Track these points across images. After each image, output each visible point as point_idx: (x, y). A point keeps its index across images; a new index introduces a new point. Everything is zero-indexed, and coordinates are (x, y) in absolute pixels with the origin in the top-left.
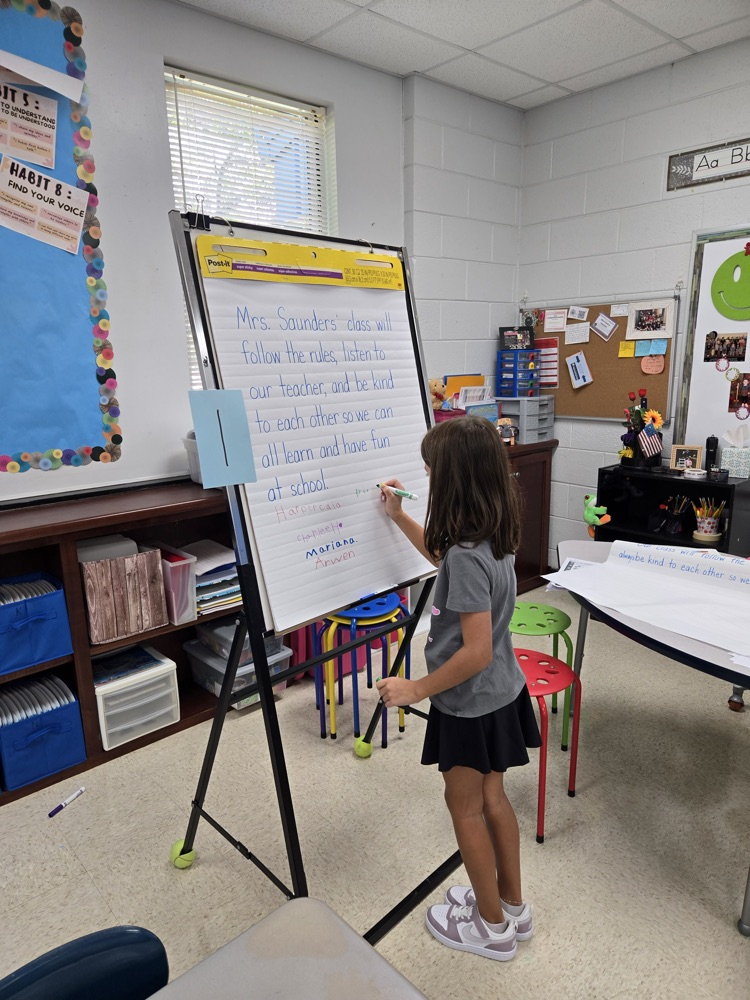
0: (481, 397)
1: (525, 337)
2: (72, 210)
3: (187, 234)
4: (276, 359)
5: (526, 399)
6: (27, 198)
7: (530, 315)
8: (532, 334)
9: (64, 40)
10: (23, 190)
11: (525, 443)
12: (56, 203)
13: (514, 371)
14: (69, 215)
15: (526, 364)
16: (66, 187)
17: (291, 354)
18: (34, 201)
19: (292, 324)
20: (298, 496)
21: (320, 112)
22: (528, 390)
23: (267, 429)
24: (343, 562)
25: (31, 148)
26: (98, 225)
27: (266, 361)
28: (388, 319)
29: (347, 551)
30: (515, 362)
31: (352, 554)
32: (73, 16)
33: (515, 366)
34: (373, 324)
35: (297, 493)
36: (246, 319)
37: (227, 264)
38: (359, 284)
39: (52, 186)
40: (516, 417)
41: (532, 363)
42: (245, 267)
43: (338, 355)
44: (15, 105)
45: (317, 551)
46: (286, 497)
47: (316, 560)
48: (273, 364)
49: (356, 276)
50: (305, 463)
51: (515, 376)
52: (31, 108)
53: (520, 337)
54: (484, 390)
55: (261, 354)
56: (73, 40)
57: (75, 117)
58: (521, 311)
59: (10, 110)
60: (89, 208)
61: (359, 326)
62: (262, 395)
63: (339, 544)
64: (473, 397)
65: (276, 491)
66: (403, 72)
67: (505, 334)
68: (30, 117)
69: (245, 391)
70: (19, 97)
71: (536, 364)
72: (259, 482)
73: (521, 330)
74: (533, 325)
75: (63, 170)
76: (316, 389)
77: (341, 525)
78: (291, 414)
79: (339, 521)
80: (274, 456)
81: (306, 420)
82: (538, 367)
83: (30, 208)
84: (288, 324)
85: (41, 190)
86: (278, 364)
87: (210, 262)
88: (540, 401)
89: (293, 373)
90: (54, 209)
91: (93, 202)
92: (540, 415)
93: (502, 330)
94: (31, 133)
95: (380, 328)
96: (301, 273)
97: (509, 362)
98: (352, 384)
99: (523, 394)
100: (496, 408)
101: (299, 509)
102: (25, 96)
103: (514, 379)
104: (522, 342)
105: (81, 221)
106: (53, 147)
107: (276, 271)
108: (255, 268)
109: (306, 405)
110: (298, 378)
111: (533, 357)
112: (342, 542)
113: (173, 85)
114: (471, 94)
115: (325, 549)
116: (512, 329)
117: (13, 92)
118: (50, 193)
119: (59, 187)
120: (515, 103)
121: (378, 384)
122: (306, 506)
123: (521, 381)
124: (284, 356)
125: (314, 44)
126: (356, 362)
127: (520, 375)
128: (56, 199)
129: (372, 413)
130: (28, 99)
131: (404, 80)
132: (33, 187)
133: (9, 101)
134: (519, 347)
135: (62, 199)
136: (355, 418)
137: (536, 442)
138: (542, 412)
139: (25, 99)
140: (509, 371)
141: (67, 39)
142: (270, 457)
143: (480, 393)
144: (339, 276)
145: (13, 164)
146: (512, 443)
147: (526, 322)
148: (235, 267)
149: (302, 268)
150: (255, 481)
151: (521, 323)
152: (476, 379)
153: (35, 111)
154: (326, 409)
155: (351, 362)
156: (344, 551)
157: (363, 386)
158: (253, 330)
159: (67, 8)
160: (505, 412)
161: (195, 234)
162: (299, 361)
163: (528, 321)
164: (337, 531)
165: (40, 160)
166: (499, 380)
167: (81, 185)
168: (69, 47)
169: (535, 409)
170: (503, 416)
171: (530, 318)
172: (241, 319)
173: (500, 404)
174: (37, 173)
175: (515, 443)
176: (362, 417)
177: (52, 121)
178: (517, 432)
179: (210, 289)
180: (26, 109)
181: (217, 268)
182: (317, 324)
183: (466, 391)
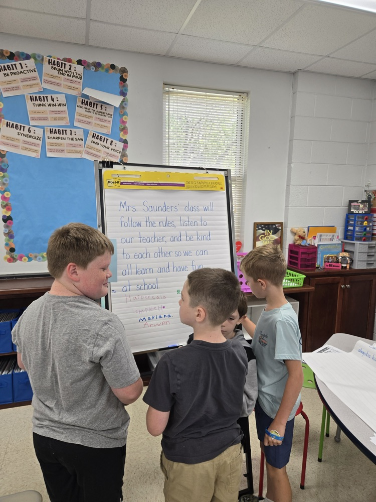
0: (332, 239)
1: (365, 206)
2: (116, 151)
3: (100, 171)
4: (139, 225)
5: (359, 242)
6: (99, 147)
7: (370, 194)
8: (370, 206)
9: (120, 81)
10: (97, 144)
11: (356, 268)
12: (110, 149)
13: (354, 226)
14: (115, 153)
15: (362, 222)
16: (115, 141)
17: (148, 223)
18: (101, 148)
19: (151, 209)
20: (140, 291)
21: (244, 96)
22: (363, 237)
23: (128, 257)
24: (161, 326)
25: (102, 127)
26: (127, 156)
27: (132, 225)
28: (212, 205)
29: (165, 321)
30: (355, 220)
31: (168, 323)
32: (124, 71)
33: (355, 223)
34: (200, 208)
35: (140, 289)
36: (125, 207)
37: (118, 182)
38: (195, 189)
39: (109, 142)
40: (352, 253)
41: (366, 222)
42: (127, 184)
43: (177, 223)
44: (97, 110)
45: (146, 318)
46: (132, 290)
47: (145, 323)
48: (137, 227)
49: (193, 185)
50: (148, 275)
51: (354, 228)
52: (103, 111)
53: (361, 206)
54: (333, 236)
55: (130, 223)
56: (123, 80)
57: (121, 112)
58: (366, 191)
59: (95, 112)
60: (123, 149)
61: (192, 209)
62: (128, 241)
63: (160, 317)
64: (326, 239)
65: (128, 287)
66: (293, 71)
67: (352, 204)
68: (102, 114)
69: (118, 240)
70: (99, 106)
71: (369, 222)
72: (119, 282)
73: (363, 202)
74: (372, 200)
75: (113, 135)
76: (161, 239)
77: (164, 307)
78: (143, 250)
79: (163, 305)
80: (130, 271)
81: (152, 254)
82: (371, 224)
83: (99, 151)
84: (148, 209)
85: (105, 144)
86: (139, 227)
87: (109, 182)
88: (369, 245)
89: (147, 231)
90: (109, 151)
91: (125, 148)
92: (368, 252)
93: (351, 202)
94: (102, 120)
95: (205, 210)
96: (159, 185)
97: (352, 220)
98: (183, 238)
99: (359, 239)
100: (340, 246)
101: (140, 297)
102: (102, 106)
103: (354, 231)
104: (363, 209)
105: (119, 155)
106: (111, 126)
107: (145, 184)
108: (133, 184)
109: (153, 247)
110: (151, 234)
111: (367, 218)
112: (163, 316)
113: (168, 92)
114: (337, 76)
115: (151, 318)
116: (357, 201)
117: (97, 104)
118: (108, 144)
119: (112, 142)
120: (366, 77)
121: (200, 238)
122: (144, 296)
123: (357, 232)
124: (143, 224)
125: (240, 64)
126: (188, 227)
127: (357, 229)
128: (110, 146)
129: (194, 252)
130: (102, 107)
131: (294, 74)
132: (102, 143)
133: (95, 109)
134: (360, 212)
135: (113, 147)
136: (183, 254)
137: (365, 268)
138: (370, 251)
139: (101, 107)
140: (351, 225)
141: (121, 81)
142: (127, 271)
143: (331, 237)
144: (183, 185)
145: (94, 134)
146: (348, 267)
147: (368, 198)
148: (122, 183)
149: (160, 182)
150: (117, 282)
151: (365, 198)
152: (332, 229)
153: (105, 111)
154: (164, 249)
155: (185, 227)
156: (163, 321)
157: (190, 238)
158: (128, 212)
159: (122, 68)
160: (347, 249)
161: (104, 170)
162: (152, 226)
163: (369, 197)
164: (161, 310)
165: (105, 131)
166: (346, 230)
167: (121, 140)
168: (121, 84)
169: (366, 249)
170: (345, 251)
171: (371, 196)
172: (122, 207)
173: (343, 244)
174: (103, 137)
175: (350, 267)
176: (186, 254)
177: (111, 115)
178: (352, 261)
179: (107, 194)
180: (101, 111)
181: (113, 184)
182: (165, 208)
183: (321, 236)
